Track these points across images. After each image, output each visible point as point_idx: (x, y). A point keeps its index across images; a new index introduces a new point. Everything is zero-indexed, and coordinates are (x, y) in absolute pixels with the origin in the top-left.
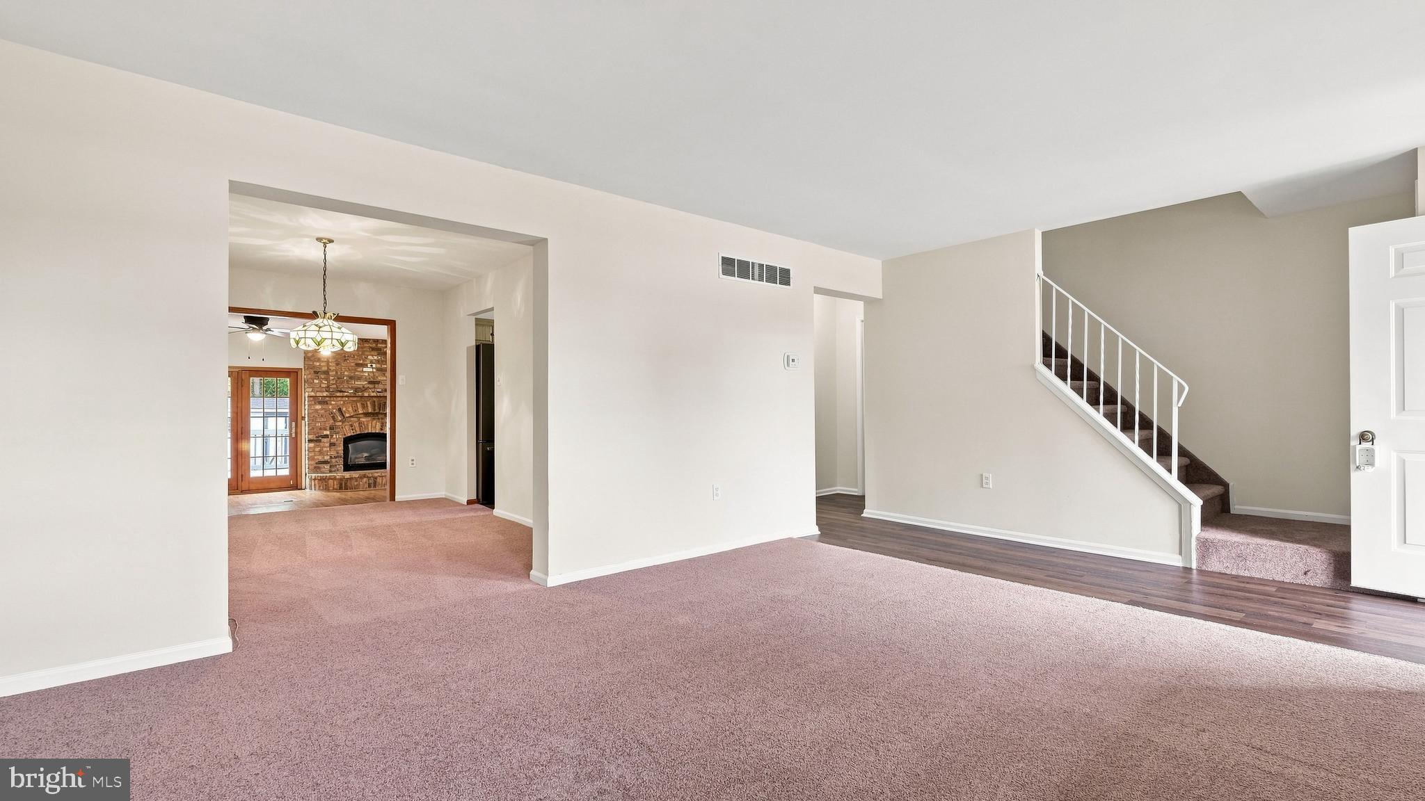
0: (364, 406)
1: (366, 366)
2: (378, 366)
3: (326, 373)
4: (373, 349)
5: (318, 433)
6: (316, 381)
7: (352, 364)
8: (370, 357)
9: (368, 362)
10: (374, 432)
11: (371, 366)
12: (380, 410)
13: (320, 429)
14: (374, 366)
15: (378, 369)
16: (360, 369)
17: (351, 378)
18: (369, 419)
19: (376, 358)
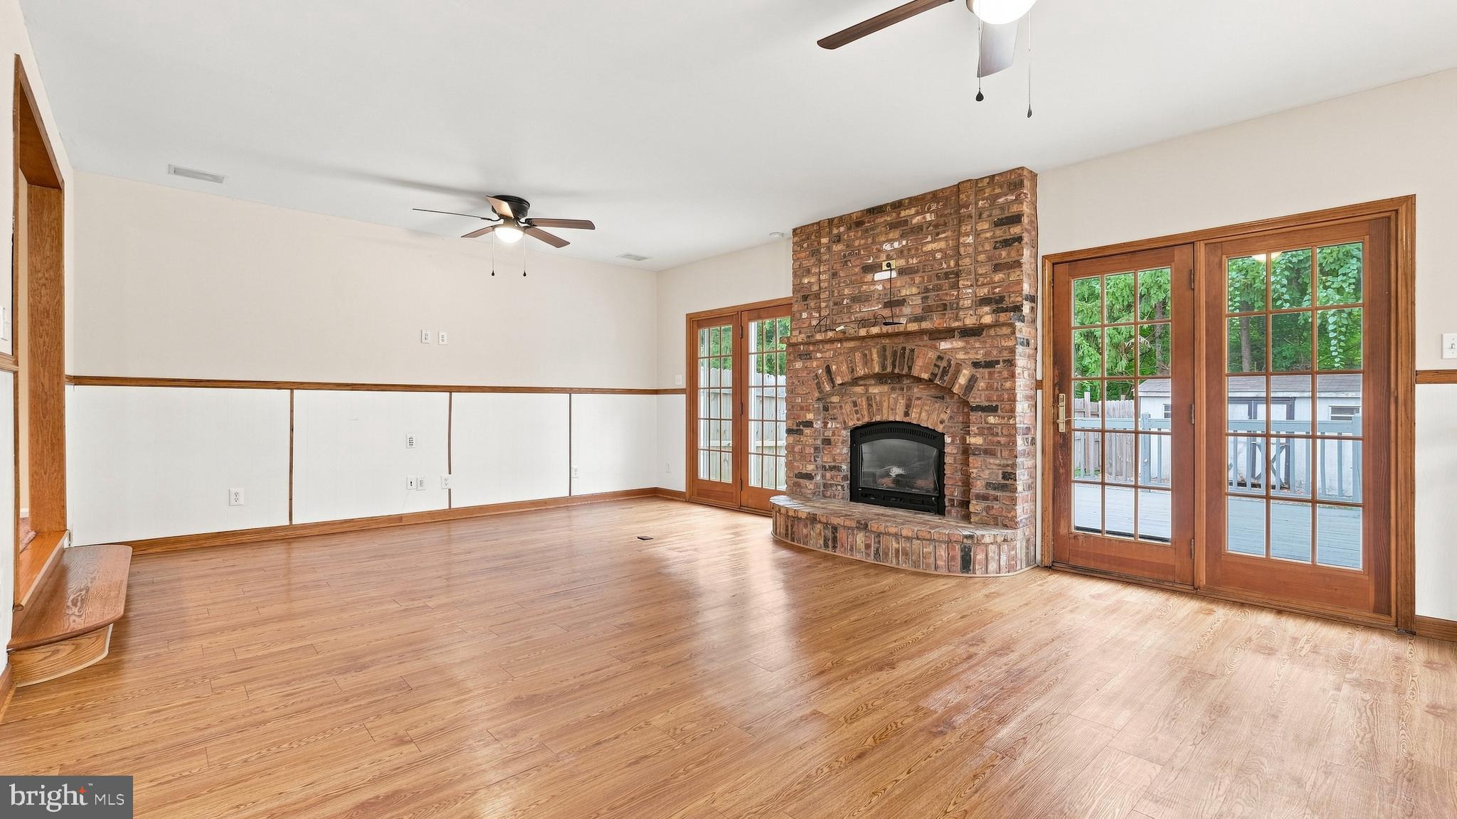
0: (867, 360)
1: (876, 268)
2: (902, 262)
3: (817, 296)
4: (893, 226)
5: (799, 417)
6: (805, 315)
7: (857, 270)
8: (887, 247)
9: (883, 257)
10: (891, 419)
11: (889, 265)
12: (894, 366)
13: (802, 409)
14: (893, 263)
15: (901, 272)
16: (869, 277)
17: (855, 299)
18: (885, 388)
19: (896, 245)
